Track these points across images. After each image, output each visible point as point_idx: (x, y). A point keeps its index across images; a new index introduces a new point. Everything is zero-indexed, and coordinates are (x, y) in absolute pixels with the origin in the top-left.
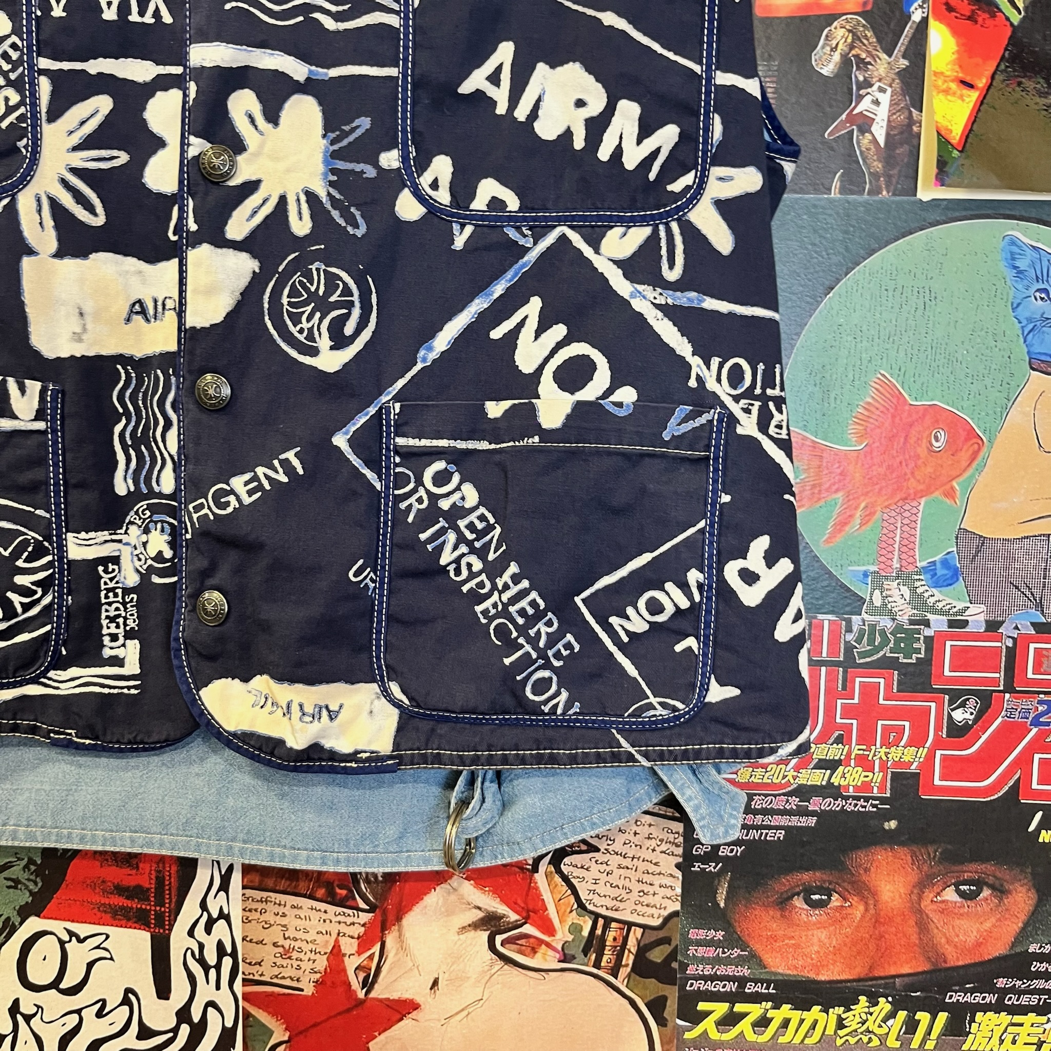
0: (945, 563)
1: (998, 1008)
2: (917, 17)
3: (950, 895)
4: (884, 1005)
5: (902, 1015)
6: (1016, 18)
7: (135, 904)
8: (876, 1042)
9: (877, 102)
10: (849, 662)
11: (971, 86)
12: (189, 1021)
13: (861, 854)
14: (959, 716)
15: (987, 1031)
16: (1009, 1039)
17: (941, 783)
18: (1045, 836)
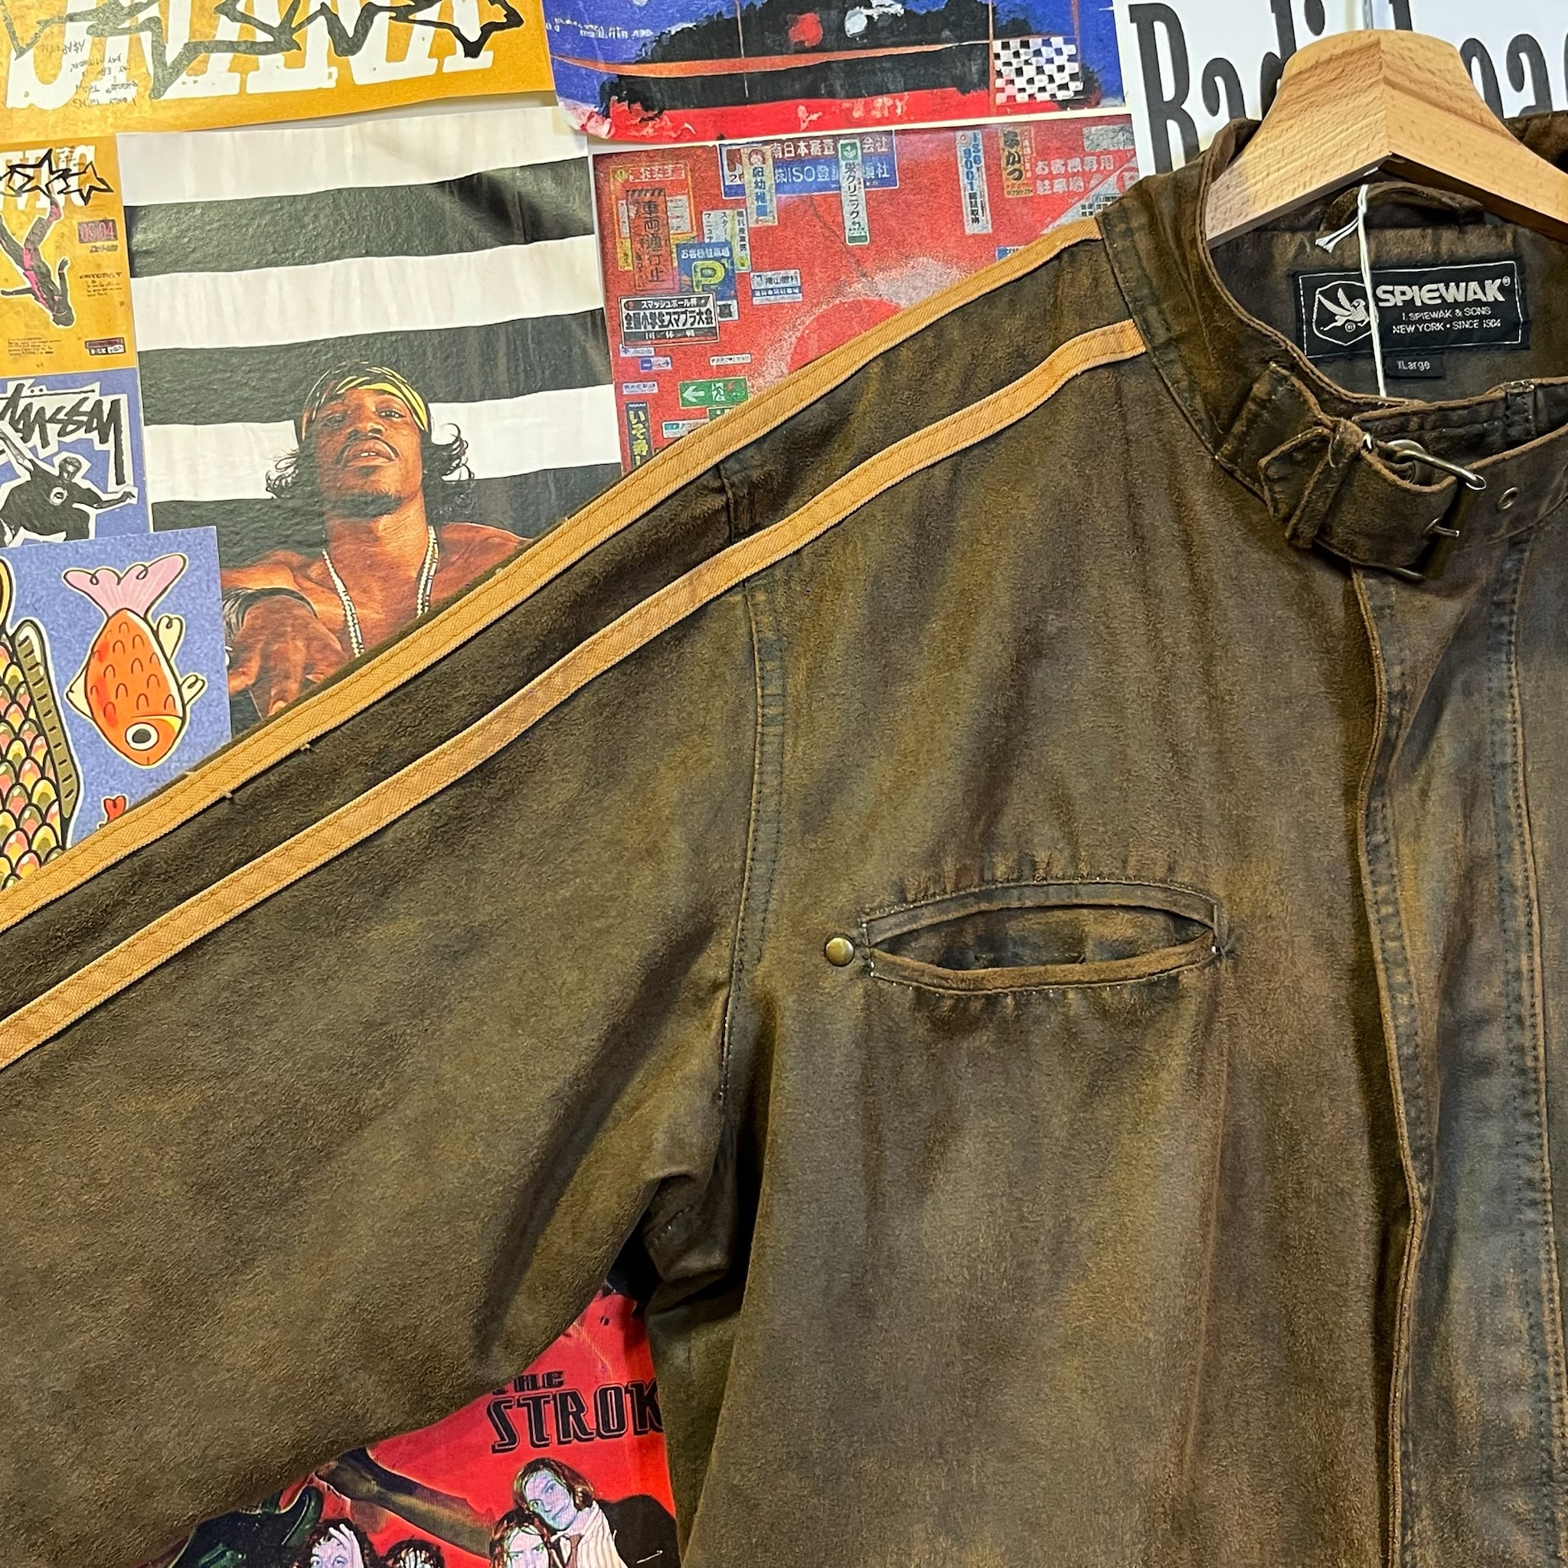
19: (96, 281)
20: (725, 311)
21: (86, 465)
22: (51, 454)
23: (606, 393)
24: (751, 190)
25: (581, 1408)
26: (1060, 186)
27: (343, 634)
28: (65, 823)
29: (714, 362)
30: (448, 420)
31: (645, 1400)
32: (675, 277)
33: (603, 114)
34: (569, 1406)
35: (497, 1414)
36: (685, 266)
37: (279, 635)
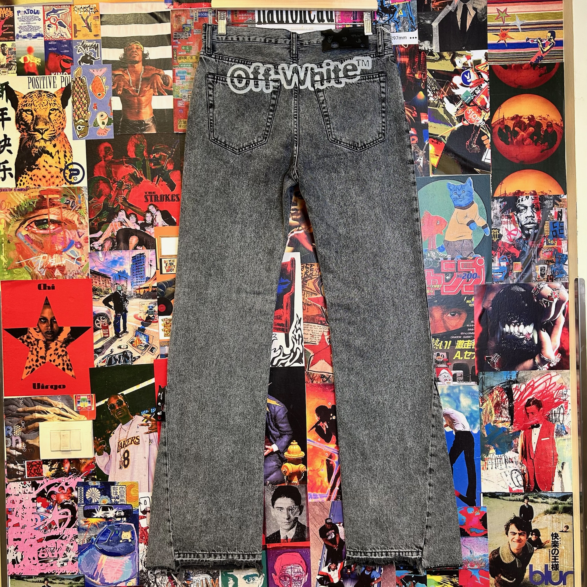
0: (442, 247)
1: (462, 339)
2: (427, 143)
3: (449, 315)
4: (438, 340)
5: (442, 342)
6: (446, 142)
7: (281, 327)
8: (437, 348)
9: (420, 159)
11: (438, 156)
12: (293, 352)
14: (447, 278)
15: (460, 344)
16: (465, 346)
17: (445, 292)
18: (468, 302)
19: (96, 26)
20: (189, 35)
21: (93, 54)
22: (88, 51)
23: (170, 47)
24: (194, 16)
25: (158, 197)
26: (243, 18)
27: (129, 81)
28: (88, 107)
29: (187, 43)
30: (146, 50)
31: (167, 197)
32: (182, 30)
33: (172, 5)
34: (156, 197)
35: (146, 197)
36: (184, 28)
37: (120, 81)
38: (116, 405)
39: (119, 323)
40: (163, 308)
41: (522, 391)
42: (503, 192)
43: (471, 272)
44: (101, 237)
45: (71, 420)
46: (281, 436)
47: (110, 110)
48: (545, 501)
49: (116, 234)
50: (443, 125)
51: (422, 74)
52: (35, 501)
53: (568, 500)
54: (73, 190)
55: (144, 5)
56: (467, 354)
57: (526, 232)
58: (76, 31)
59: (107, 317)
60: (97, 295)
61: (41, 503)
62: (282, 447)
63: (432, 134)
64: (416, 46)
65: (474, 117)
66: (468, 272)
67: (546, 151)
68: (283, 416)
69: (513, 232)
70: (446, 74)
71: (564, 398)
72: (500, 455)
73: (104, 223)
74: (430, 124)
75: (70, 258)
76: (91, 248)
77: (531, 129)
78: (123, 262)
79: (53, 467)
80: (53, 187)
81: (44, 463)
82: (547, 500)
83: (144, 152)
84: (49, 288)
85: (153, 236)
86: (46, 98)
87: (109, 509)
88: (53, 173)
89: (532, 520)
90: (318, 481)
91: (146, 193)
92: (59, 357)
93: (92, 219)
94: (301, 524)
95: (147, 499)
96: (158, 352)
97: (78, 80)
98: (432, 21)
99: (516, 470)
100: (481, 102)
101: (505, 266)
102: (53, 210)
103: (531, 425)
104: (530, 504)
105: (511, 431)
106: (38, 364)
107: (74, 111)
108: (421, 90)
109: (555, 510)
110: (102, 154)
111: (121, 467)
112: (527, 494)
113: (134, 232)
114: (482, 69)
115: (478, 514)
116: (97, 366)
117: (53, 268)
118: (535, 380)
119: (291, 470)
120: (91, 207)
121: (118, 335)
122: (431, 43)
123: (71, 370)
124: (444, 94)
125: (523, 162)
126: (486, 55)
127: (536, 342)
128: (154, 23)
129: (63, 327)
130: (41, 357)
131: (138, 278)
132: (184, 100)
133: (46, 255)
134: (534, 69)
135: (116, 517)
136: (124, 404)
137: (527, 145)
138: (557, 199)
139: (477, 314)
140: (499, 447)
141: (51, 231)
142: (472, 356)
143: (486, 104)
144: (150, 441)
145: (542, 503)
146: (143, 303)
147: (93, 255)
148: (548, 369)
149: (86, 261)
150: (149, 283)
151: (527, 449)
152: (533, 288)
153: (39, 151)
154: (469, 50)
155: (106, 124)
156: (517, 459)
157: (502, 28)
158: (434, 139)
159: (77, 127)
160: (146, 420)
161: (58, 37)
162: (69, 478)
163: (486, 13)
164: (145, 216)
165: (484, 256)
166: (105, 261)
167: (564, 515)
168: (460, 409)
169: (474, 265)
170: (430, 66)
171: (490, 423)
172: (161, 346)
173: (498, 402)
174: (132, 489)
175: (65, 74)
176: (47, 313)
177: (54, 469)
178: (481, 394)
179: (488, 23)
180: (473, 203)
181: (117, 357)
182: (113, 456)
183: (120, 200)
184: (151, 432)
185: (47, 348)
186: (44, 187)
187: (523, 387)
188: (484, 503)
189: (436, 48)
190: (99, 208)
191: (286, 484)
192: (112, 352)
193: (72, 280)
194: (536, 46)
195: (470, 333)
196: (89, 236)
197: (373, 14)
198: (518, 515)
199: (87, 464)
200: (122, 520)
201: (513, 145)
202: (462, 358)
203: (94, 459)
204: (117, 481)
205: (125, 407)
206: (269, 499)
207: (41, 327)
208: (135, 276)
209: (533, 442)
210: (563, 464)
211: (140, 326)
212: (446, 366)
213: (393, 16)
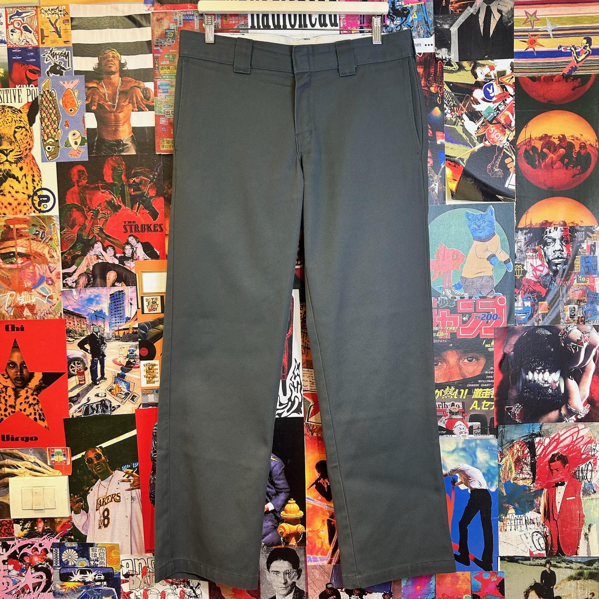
0: (458, 284)
1: (480, 387)
2: (443, 166)
3: (466, 361)
4: (453, 388)
5: (457, 390)
6: (464, 166)
8: (452, 397)
9: (435, 185)
10: (438, 308)
11: (456, 180)
12: (291, 401)
13: (445, 353)
14: (464, 319)
15: (478, 393)
16: (483, 395)
17: (461, 335)
18: (487, 346)
19: (66, 30)
20: (173, 42)
21: (63, 63)
22: (57, 60)
23: (151, 55)
24: (178, 20)
25: (138, 227)
26: (234, 22)
27: (105, 95)
28: (58, 124)
29: (171, 51)
30: (124, 59)
31: (149, 227)
32: (164, 35)
33: (153, 6)
34: (136, 227)
35: (125, 227)
36: (166, 33)
37: (94, 95)
38: (94, 459)
39: (97, 368)
40: (146, 352)
41: (546, 445)
42: (528, 222)
43: (491, 313)
44: (75, 272)
45: (44, 475)
46: (277, 494)
47: (83, 128)
48: (569, 566)
49: (91, 269)
50: (462, 146)
51: (438, 86)
52: (6, 563)
53: (595, 565)
54: (43, 219)
55: (120, 6)
56: (486, 404)
57: (554, 268)
58: (43, 37)
59: (82, 361)
60: (71, 337)
61: (12, 566)
62: (278, 506)
63: (449, 156)
64: (432, 55)
65: (497, 136)
66: (488, 313)
67: (578, 176)
68: (279, 472)
69: (538, 268)
70: (465, 87)
71: (593, 453)
72: (520, 516)
73: (78, 256)
74: (447, 144)
75: (41, 296)
76: (64, 284)
77: (562, 150)
78: (100, 300)
79: (26, 527)
80: (19, 216)
81: (15, 523)
82: (572, 565)
83: (123, 176)
84: (18, 329)
85: (133, 271)
86: (10, 114)
87: (88, 573)
88: (20, 200)
89: (555, 587)
90: (319, 543)
91: (125, 222)
92: (30, 405)
93: (65, 252)
94: (299, 589)
95: (130, 562)
96: (140, 400)
97: (46, 93)
98: (451, 26)
99: (538, 532)
100: (505, 120)
101: (530, 306)
102: (20, 241)
103: (555, 483)
104: (552, 569)
105: (533, 489)
106: (7, 413)
107: (43, 130)
108: (437, 105)
109: (579, 576)
110: (75, 178)
111: (100, 527)
112: (549, 559)
113: (112, 267)
114: (507, 82)
115: (494, 579)
116: (73, 416)
117: (22, 307)
118: (561, 434)
119: (288, 531)
120: (63, 238)
121: (95, 382)
122: (449, 50)
123: (43, 420)
124: (463, 110)
125: (552, 188)
126: (512, 65)
127: (563, 391)
128: (133, 28)
129: (34, 373)
130: (11, 406)
131: (117, 318)
132: (167, 117)
133: (14, 293)
134: (567, 82)
135: (96, 580)
136: (103, 458)
137: (556, 169)
138: (589, 230)
139: (497, 359)
140: (520, 506)
141: (19, 265)
142: (491, 406)
143: (511, 121)
144: (132, 498)
145: (566, 568)
146: (123, 346)
147: (65, 293)
148: (575, 422)
149: (58, 299)
150: (130, 324)
151: (551, 510)
152: (561, 330)
153: (3, 175)
154: (492, 59)
155: (79, 143)
156: (539, 520)
157: (531, 33)
158: (451, 161)
159: (47, 148)
160: (127, 475)
161: (23, 44)
162: (43, 538)
163: (513, 16)
164: (124, 248)
165: (506, 295)
166: (80, 299)
167: (590, 582)
168: (476, 465)
169: (495, 305)
170: (447, 77)
171: (510, 481)
172: (143, 394)
173: (519, 457)
174: (113, 551)
175: (32, 87)
176: (16, 358)
177: (26, 529)
178: (500, 448)
179: (515, 28)
180: (494, 234)
181: (94, 406)
182: (91, 515)
183: (96, 231)
184: (133, 489)
185: (17, 396)
186: (10, 216)
187: (547, 441)
188: (501, 568)
189: (454, 56)
190: (72, 240)
191: (283, 546)
192: (89, 400)
193: (43, 321)
194: (569, 54)
195: (489, 381)
196: (62, 271)
197: (383, 17)
198: (538, 581)
199: (62, 523)
200: (102, 585)
201: (541, 168)
202: (479, 409)
203: (70, 518)
204: (96, 542)
205: (104, 461)
206: (263, 561)
207: (9, 373)
208: (113, 316)
209: (557, 502)
210: (590, 526)
211: (120, 372)
212: (462, 417)
213: (406, 19)
